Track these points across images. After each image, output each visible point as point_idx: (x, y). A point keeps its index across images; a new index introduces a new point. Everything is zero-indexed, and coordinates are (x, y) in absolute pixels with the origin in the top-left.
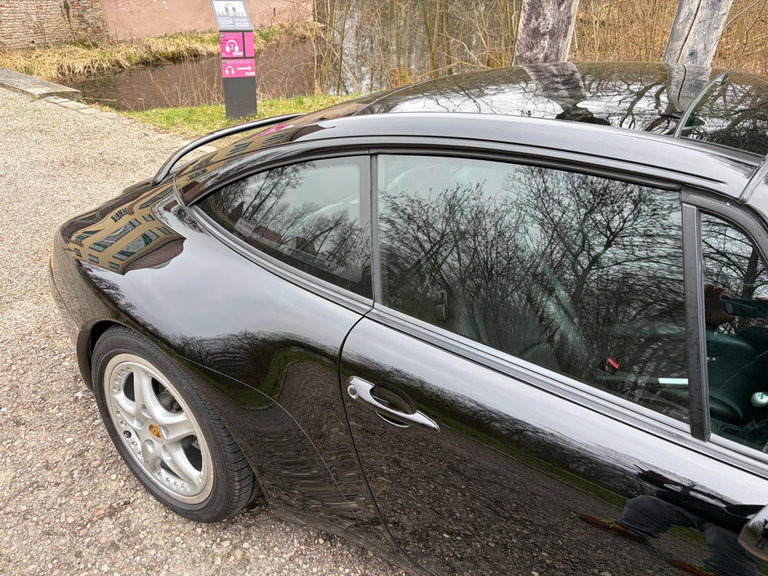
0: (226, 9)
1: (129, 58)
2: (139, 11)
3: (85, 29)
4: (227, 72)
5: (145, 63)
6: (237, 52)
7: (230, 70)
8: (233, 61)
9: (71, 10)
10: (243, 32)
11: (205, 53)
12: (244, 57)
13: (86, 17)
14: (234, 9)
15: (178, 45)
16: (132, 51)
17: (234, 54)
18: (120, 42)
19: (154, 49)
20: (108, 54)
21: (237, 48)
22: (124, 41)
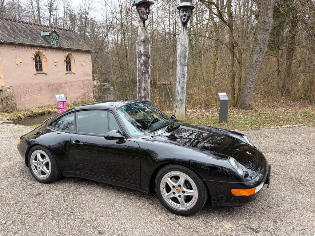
0: (59, 97)
1: (24, 115)
2: (29, 100)
3: (8, 107)
4: (59, 112)
5: (30, 116)
6: (62, 107)
7: (60, 111)
8: (60, 109)
9: (3, 101)
10: (64, 102)
11: (53, 112)
12: (64, 108)
13: (9, 103)
14: (61, 96)
15: (43, 110)
16: (25, 113)
17: (61, 107)
18: (21, 110)
19: (34, 112)
20: (16, 115)
21: (62, 106)
22: (23, 110)
